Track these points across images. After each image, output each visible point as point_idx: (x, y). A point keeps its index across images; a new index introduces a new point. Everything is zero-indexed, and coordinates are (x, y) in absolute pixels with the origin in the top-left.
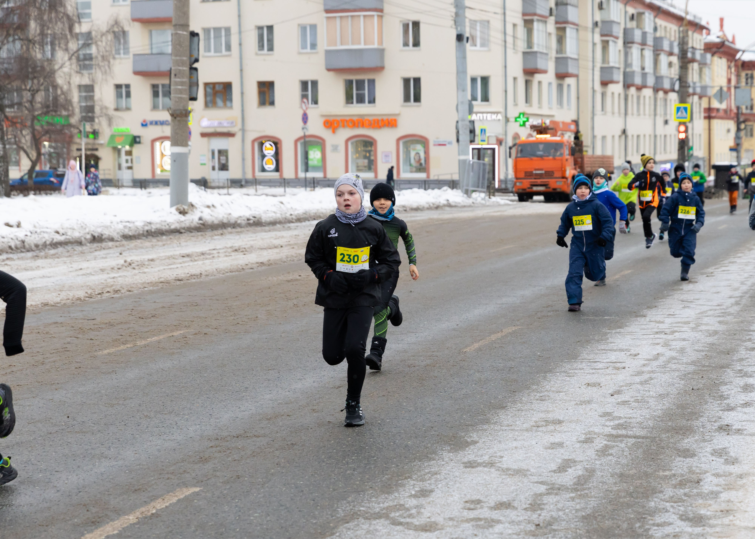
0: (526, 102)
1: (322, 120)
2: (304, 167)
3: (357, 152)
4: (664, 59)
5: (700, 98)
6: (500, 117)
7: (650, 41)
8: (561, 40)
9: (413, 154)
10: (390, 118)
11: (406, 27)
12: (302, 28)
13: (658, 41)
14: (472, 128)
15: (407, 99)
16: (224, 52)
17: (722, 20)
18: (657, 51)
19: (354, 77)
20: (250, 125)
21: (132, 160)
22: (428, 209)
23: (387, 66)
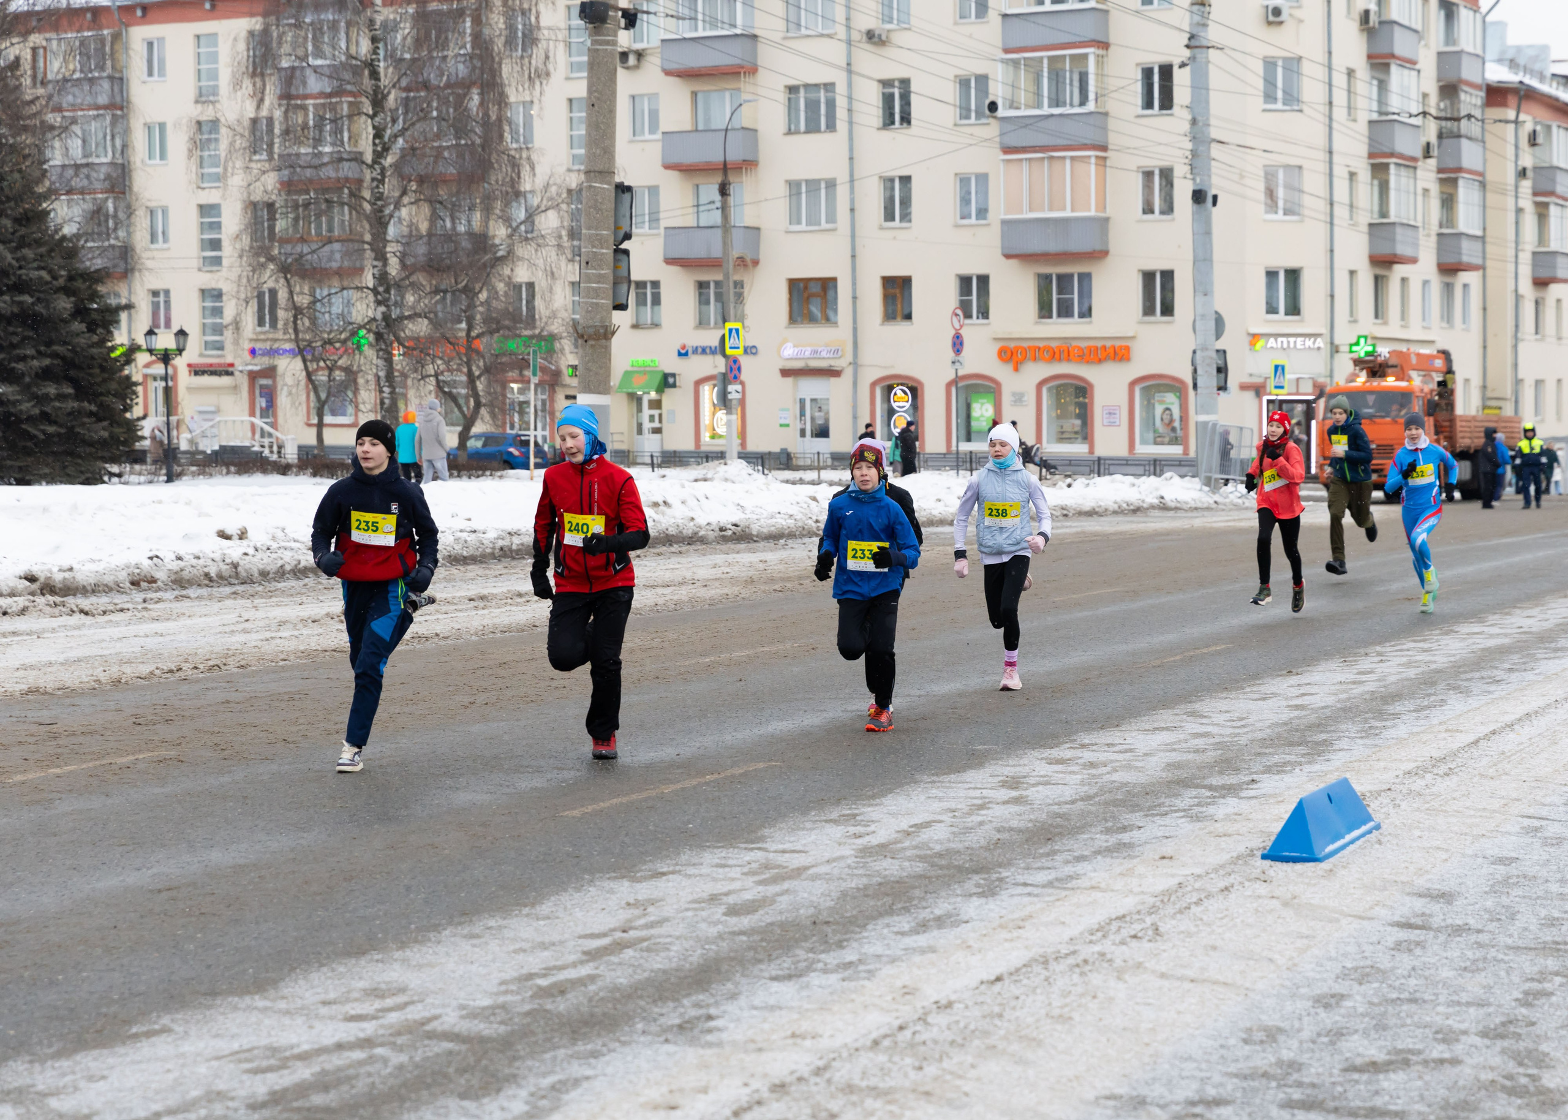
0: (1377, 317)
1: (997, 346)
2: (963, 432)
3: (1058, 405)
6: (1320, 343)
8: (1448, 202)
9: (1159, 410)
10: (1117, 343)
11: (1148, 176)
12: (961, 180)
14: (1221, 363)
15: (1149, 310)
16: (824, 225)
19: (1054, 270)
20: (868, 355)
21: (660, 415)
22: (1115, 512)
23: (1113, 248)
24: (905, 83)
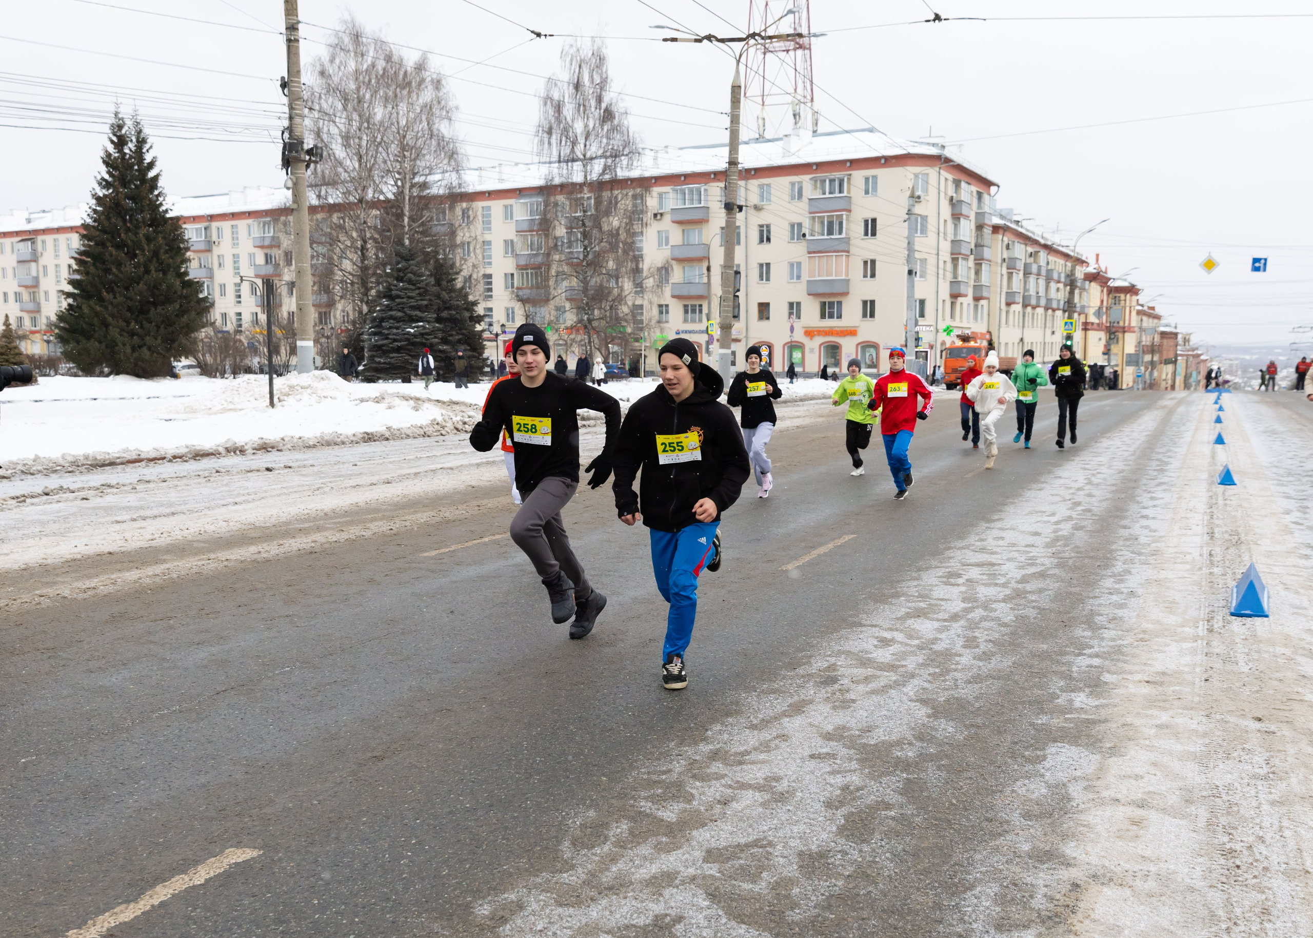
0: (952, 318)
1: (803, 330)
3: (827, 353)
4: (1053, 286)
5: (1079, 314)
6: (932, 328)
7: (1043, 272)
8: (978, 272)
9: (867, 355)
10: (852, 329)
11: (865, 263)
12: (790, 264)
13: (1049, 272)
14: (916, 337)
15: (865, 315)
17: (1097, 256)
18: (1049, 279)
19: (827, 300)
20: (751, 334)
23: (851, 292)
24: (768, 226)
